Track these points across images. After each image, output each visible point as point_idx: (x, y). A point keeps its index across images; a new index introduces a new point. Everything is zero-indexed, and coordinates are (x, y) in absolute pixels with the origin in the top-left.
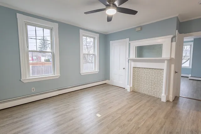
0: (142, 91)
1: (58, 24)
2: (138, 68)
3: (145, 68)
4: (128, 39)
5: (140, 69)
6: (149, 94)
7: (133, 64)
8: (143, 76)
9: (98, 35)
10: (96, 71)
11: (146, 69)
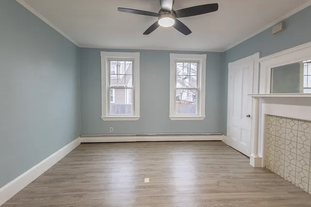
0: (286, 175)
1: (139, 53)
2: (277, 117)
3: (292, 119)
4: (258, 54)
5: (281, 121)
6: (302, 187)
7: (264, 108)
8: (288, 137)
9: (205, 56)
10: (200, 116)
11: (296, 122)
